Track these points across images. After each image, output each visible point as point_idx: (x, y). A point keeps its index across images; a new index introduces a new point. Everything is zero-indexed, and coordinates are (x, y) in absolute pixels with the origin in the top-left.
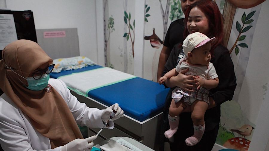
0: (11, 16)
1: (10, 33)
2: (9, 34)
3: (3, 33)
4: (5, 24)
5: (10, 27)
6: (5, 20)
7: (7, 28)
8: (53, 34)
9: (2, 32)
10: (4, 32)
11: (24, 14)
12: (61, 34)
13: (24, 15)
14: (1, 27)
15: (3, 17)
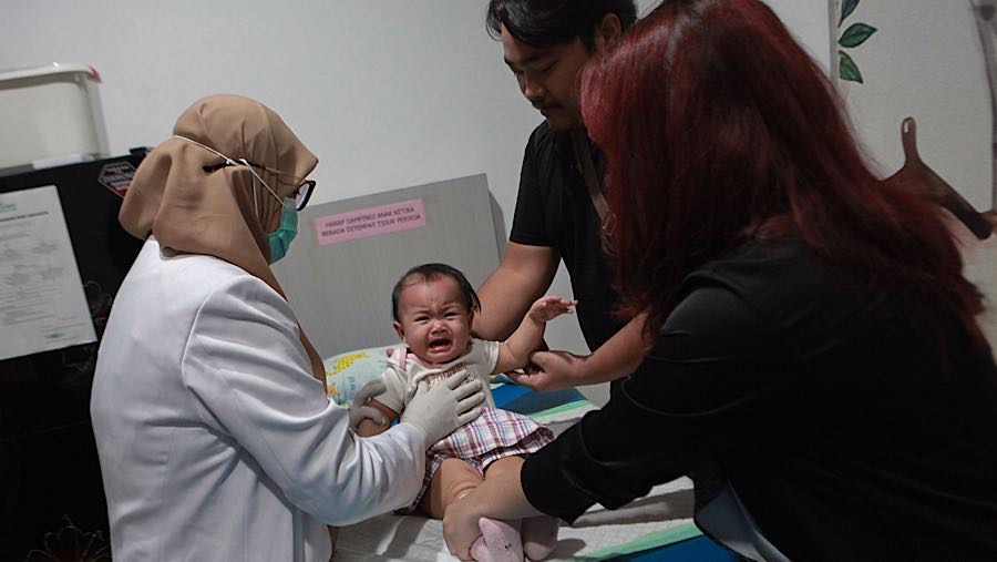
0: (48, 196)
1: (50, 273)
2: (45, 278)
3: (16, 279)
4: (23, 235)
5: (46, 248)
6: (23, 217)
7: (36, 250)
8: (363, 223)
9: (15, 275)
10: (23, 271)
11: (107, 174)
12: (403, 215)
13: (108, 179)
14: (10, 254)
15: (12, 207)
